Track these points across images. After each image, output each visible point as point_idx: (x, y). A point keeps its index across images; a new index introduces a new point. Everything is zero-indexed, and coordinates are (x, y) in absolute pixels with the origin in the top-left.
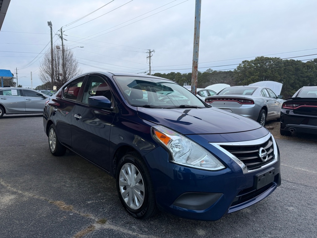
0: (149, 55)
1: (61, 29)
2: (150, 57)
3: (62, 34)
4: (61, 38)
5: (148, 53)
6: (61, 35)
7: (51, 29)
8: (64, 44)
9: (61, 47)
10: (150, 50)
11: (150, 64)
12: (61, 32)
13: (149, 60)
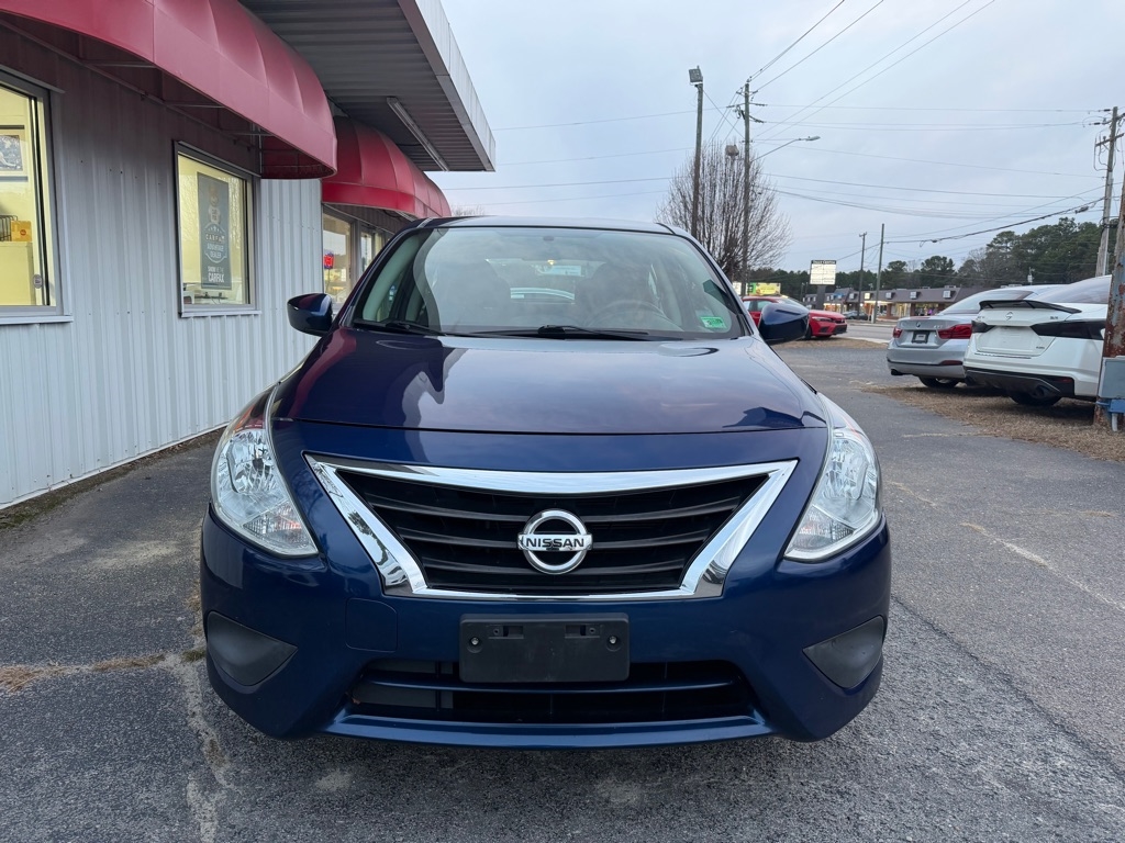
0: (1108, 134)
1: (747, 86)
2: (1113, 139)
3: (747, 103)
4: (746, 115)
5: (1107, 126)
6: (743, 108)
7: (701, 92)
8: (751, 137)
9: (741, 147)
10: (1115, 110)
11: (1110, 170)
12: (747, 97)
13: (1107, 152)
